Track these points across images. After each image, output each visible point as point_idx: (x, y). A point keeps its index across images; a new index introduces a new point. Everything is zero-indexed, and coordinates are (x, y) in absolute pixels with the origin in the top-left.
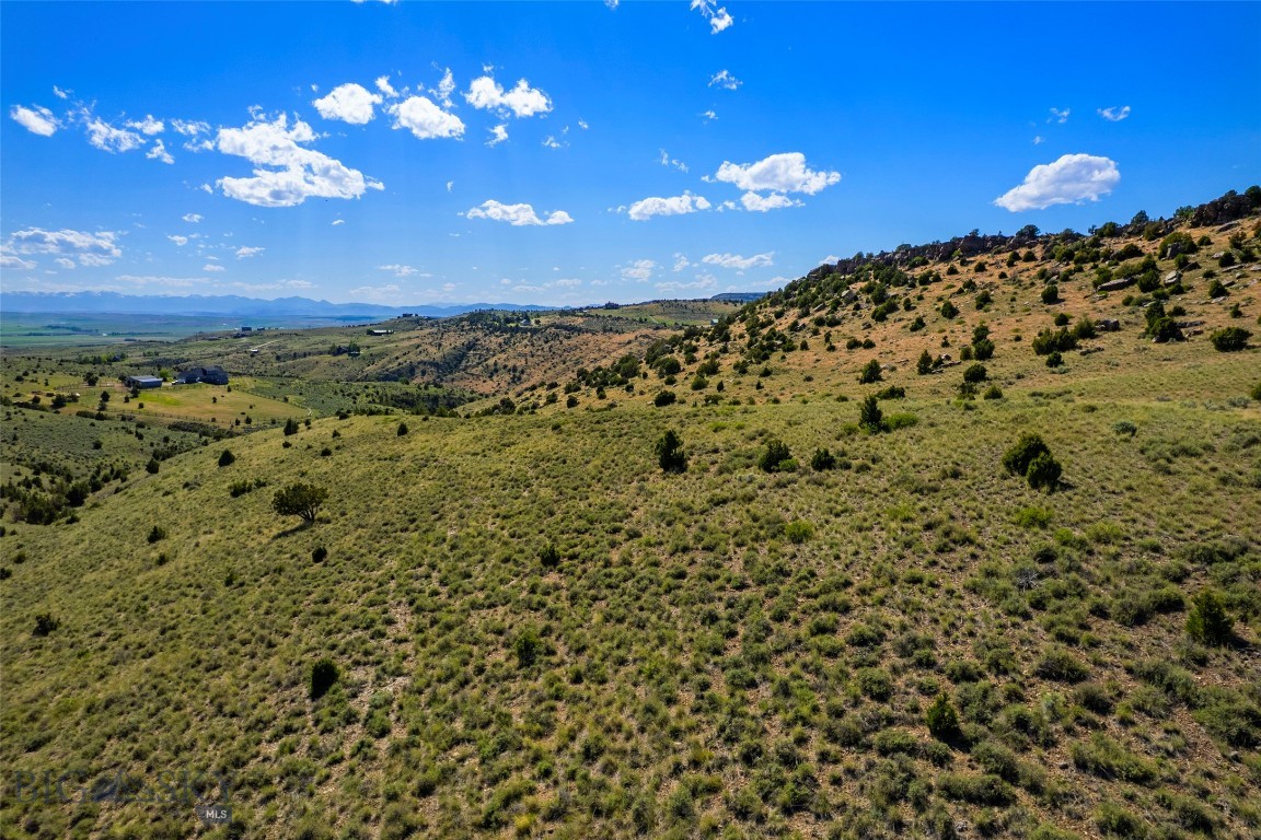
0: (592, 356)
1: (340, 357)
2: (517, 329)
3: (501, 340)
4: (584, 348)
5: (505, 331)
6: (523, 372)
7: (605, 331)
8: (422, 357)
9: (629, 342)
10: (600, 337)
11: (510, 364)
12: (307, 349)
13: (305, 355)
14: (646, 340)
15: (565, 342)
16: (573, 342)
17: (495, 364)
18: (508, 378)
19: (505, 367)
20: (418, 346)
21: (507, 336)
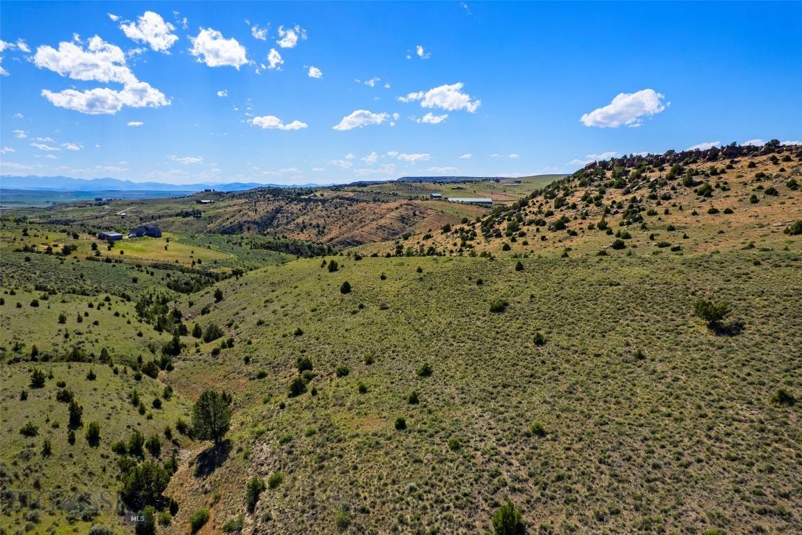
0: (371, 217)
1: (188, 219)
2: (309, 200)
3: (299, 207)
4: (363, 212)
5: (301, 201)
6: (324, 228)
7: (375, 201)
8: (245, 218)
9: (397, 208)
10: (372, 204)
11: (314, 223)
12: (161, 213)
13: (160, 217)
14: (410, 207)
15: (349, 208)
16: (355, 207)
17: (303, 223)
18: (315, 231)
19: (311, 224)
20: (240, 211)
21: (304, 204)
